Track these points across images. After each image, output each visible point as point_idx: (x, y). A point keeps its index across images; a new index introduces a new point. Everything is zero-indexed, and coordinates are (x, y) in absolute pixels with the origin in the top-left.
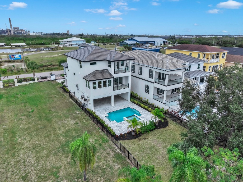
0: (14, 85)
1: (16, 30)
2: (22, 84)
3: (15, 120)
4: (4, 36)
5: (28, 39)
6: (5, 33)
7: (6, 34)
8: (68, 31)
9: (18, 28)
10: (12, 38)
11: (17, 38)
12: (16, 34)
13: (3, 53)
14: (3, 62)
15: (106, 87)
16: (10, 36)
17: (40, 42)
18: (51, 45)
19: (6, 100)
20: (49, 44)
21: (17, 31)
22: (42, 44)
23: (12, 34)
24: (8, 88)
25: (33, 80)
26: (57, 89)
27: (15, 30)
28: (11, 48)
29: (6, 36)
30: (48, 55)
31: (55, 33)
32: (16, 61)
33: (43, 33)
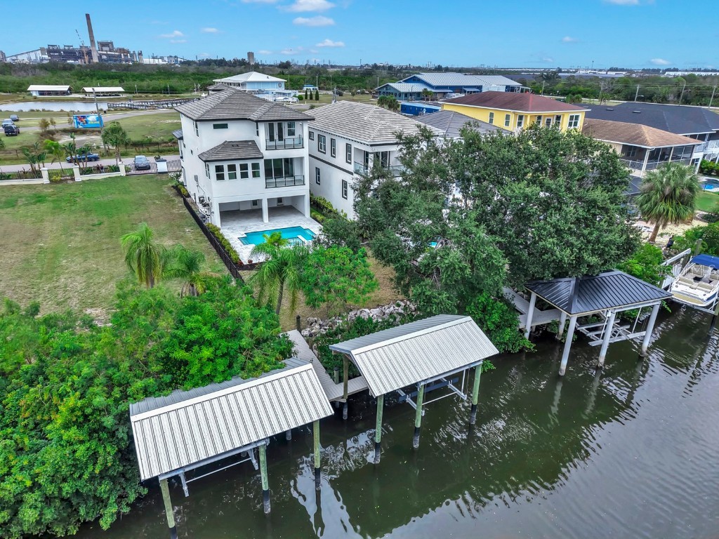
0: (73, 179)
1: (104, 48)
2: (91, 178)
3: (63, 236)
4: (72, 66)
5: (133, 76)
6: (76, 58)
7: (79, 62)
8: (250, 55)
9: (112, 43)
10: (92, 73)
11: (104, 73)
12: (105, 60)
13: (62, 111)
14: (57, 131)
15: (248, 177)
16: (87, 67)
17: (162, 83)
18: (189, 95)
19: (52, 205)
20: (187, 90)
21: (109, 53)
22: (165, 91)
23: (96, 60)
24: (60, 185)
25: (116, 171)
26: (165, 190)
27: (102, 51)
28: (85, 99)
29: (77, 67)
30: (170, 119)
31: (214, 58)
32: (90, 131)
33: (179, 60)
